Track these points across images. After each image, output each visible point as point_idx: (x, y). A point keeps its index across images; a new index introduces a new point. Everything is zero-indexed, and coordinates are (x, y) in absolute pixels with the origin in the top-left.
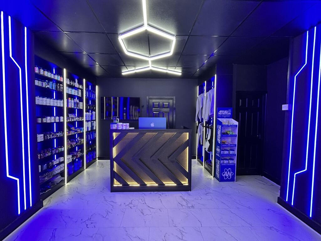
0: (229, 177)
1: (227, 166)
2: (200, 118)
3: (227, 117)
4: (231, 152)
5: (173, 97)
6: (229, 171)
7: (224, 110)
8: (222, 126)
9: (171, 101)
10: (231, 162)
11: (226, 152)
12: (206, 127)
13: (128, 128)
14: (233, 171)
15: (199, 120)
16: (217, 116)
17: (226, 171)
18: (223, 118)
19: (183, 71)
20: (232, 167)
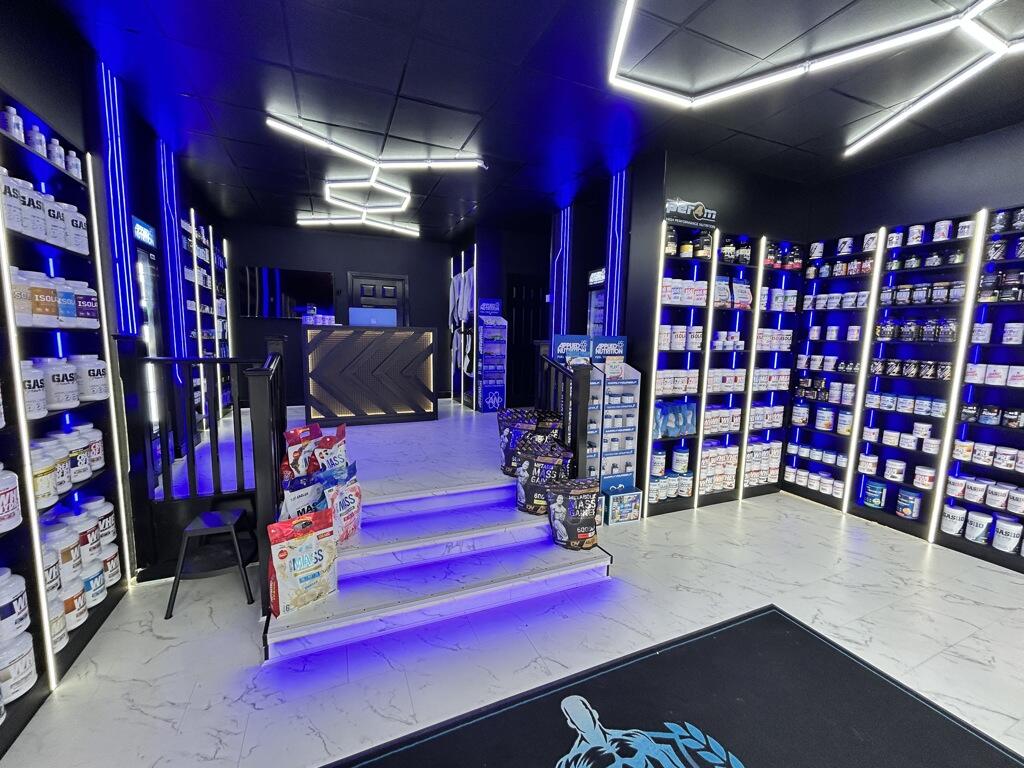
0: (496, 405)
1: (493, 389)
2: (456, 320)
3: (493, 315)
4: (499, 367)
5: (402, 277)
6: (496, 395)
7: (489, 302)
8: (485, 327)
9: (399, 285)
10: (498, 382)
11: (492, 367)
12: (465, 333)
13: (333, 323)
14: (502, 395)
15: (454, 322)
16: (479, 313)
17: (491, 395)
18: (488, 315)
19: (421, 229)
20: (501, 390)
